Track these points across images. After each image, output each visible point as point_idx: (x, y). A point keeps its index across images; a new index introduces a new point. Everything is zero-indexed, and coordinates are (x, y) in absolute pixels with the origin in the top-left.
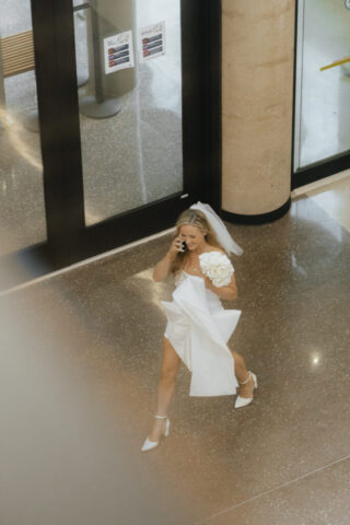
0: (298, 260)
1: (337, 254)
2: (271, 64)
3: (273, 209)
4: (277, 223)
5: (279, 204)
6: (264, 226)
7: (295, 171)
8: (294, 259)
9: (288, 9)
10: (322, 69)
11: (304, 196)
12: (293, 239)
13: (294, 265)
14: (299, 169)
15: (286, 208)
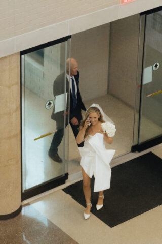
0: (26, 238)
1: (46, 233)
2: (9, 138)
3: (13, 211)
4: (15, 219)
5: (16, 209)
6: (9, 221)
7: (23, 191)
8: (24, 237)
9: (16, 110)
10: (35, 140)
11: (28, 204)
12: (24, 227)
13: (25, 239)
14: (25, 190)
15: (19, 210)
